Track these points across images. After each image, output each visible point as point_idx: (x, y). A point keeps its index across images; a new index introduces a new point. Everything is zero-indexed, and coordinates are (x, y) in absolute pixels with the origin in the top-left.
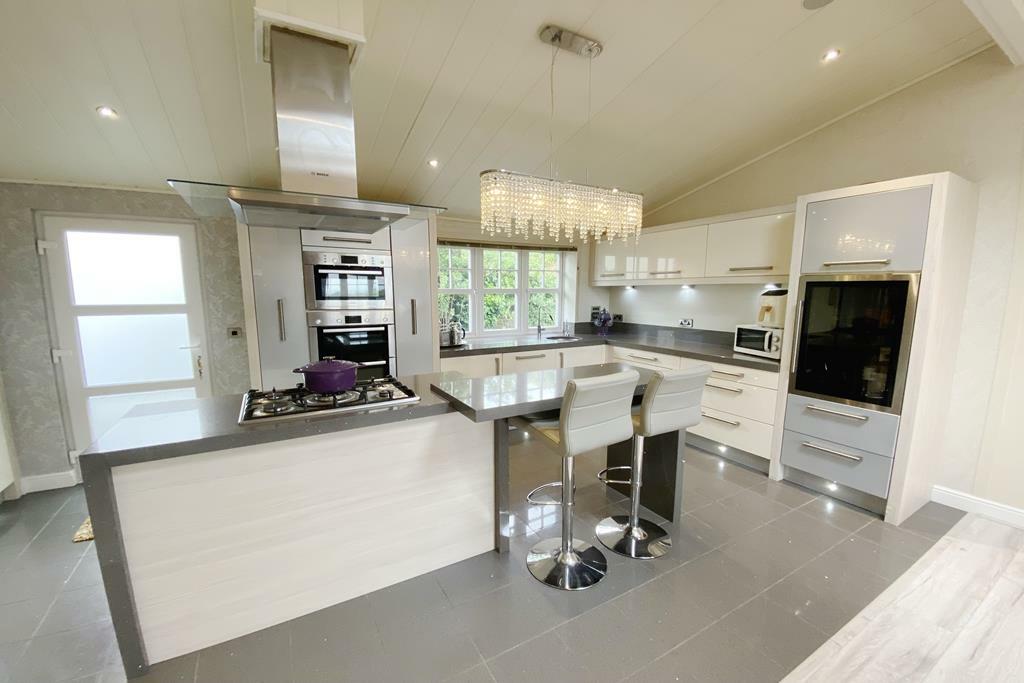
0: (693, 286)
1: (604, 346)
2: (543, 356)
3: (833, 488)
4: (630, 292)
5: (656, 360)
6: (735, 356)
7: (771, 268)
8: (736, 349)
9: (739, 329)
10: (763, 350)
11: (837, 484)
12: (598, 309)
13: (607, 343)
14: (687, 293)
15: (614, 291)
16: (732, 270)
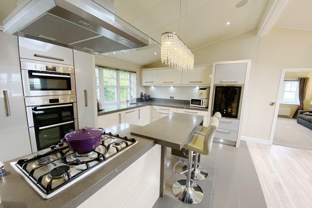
0: (174, 87)
1: (149, 106)
2: (134, 111)
3: (222, 141)
4: (153, 88)
5: (169, 109)
6: (191, 107)
7: (202, 82)
8: (191, 105)
9: (192, 99)
10: (200, 105)
11: (223, 139)
12: (142, 93)
13: (150, 105)
14: (172, 88)
15: (146, 87)
16: (190, 82)
